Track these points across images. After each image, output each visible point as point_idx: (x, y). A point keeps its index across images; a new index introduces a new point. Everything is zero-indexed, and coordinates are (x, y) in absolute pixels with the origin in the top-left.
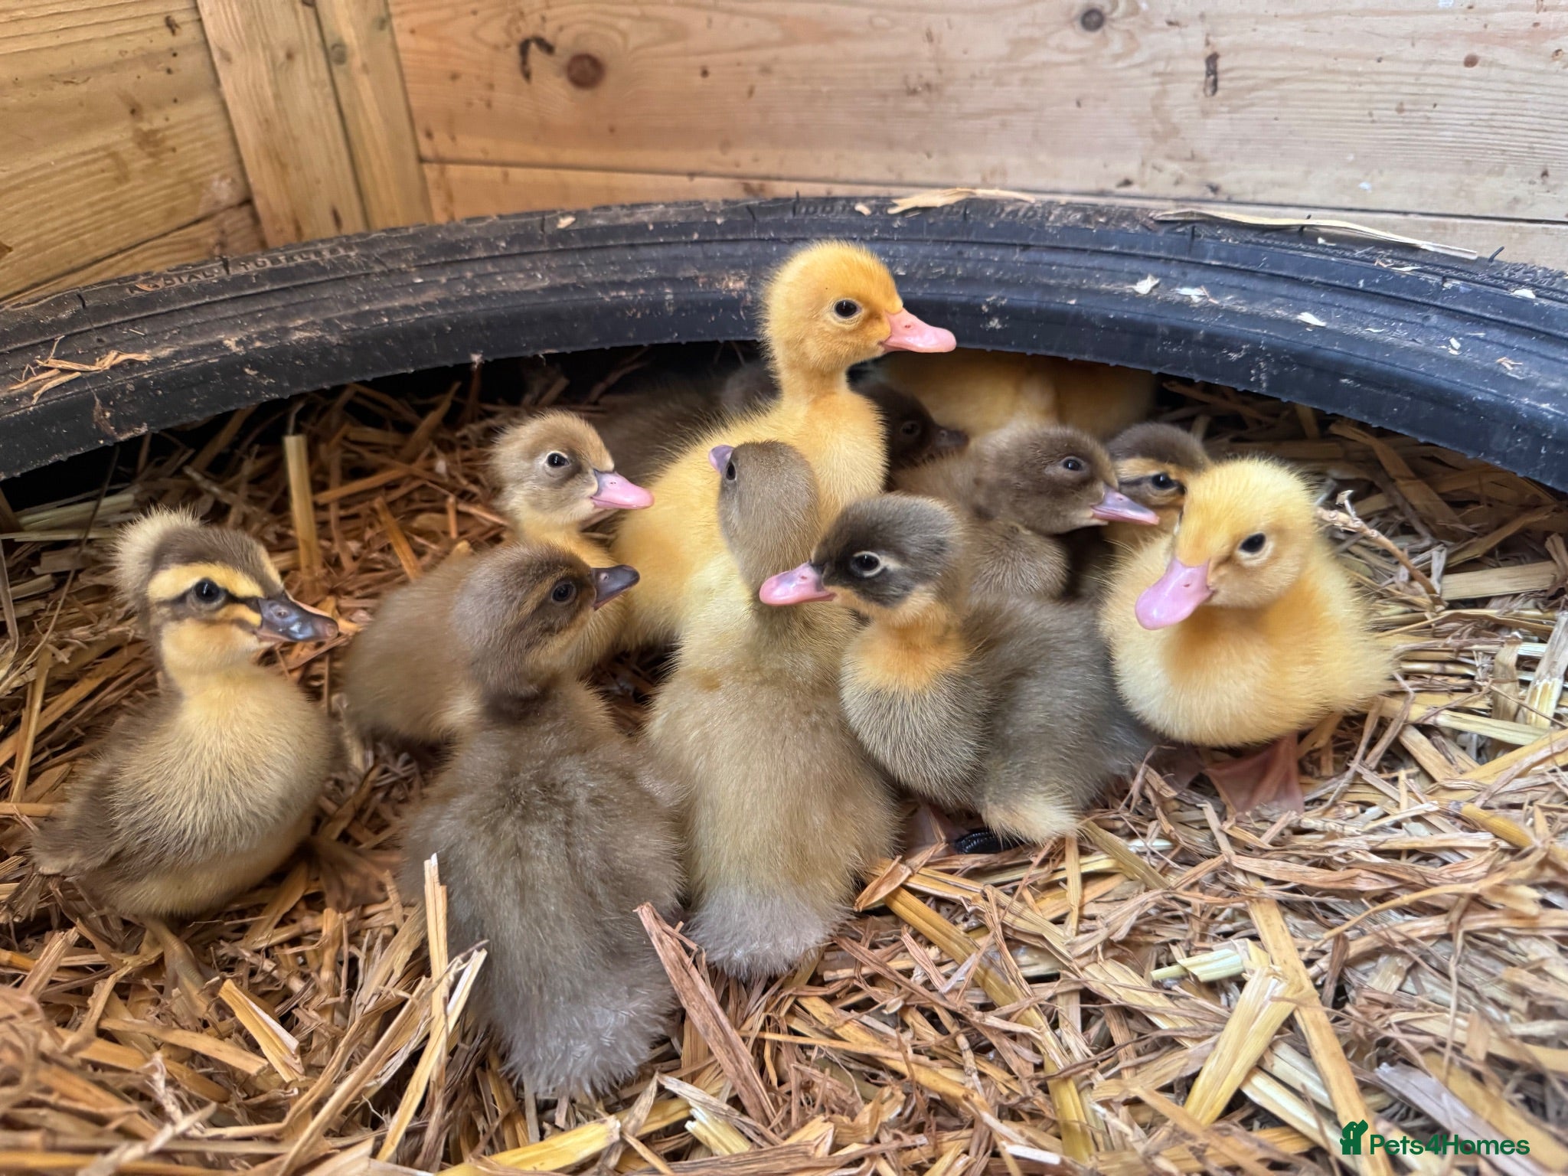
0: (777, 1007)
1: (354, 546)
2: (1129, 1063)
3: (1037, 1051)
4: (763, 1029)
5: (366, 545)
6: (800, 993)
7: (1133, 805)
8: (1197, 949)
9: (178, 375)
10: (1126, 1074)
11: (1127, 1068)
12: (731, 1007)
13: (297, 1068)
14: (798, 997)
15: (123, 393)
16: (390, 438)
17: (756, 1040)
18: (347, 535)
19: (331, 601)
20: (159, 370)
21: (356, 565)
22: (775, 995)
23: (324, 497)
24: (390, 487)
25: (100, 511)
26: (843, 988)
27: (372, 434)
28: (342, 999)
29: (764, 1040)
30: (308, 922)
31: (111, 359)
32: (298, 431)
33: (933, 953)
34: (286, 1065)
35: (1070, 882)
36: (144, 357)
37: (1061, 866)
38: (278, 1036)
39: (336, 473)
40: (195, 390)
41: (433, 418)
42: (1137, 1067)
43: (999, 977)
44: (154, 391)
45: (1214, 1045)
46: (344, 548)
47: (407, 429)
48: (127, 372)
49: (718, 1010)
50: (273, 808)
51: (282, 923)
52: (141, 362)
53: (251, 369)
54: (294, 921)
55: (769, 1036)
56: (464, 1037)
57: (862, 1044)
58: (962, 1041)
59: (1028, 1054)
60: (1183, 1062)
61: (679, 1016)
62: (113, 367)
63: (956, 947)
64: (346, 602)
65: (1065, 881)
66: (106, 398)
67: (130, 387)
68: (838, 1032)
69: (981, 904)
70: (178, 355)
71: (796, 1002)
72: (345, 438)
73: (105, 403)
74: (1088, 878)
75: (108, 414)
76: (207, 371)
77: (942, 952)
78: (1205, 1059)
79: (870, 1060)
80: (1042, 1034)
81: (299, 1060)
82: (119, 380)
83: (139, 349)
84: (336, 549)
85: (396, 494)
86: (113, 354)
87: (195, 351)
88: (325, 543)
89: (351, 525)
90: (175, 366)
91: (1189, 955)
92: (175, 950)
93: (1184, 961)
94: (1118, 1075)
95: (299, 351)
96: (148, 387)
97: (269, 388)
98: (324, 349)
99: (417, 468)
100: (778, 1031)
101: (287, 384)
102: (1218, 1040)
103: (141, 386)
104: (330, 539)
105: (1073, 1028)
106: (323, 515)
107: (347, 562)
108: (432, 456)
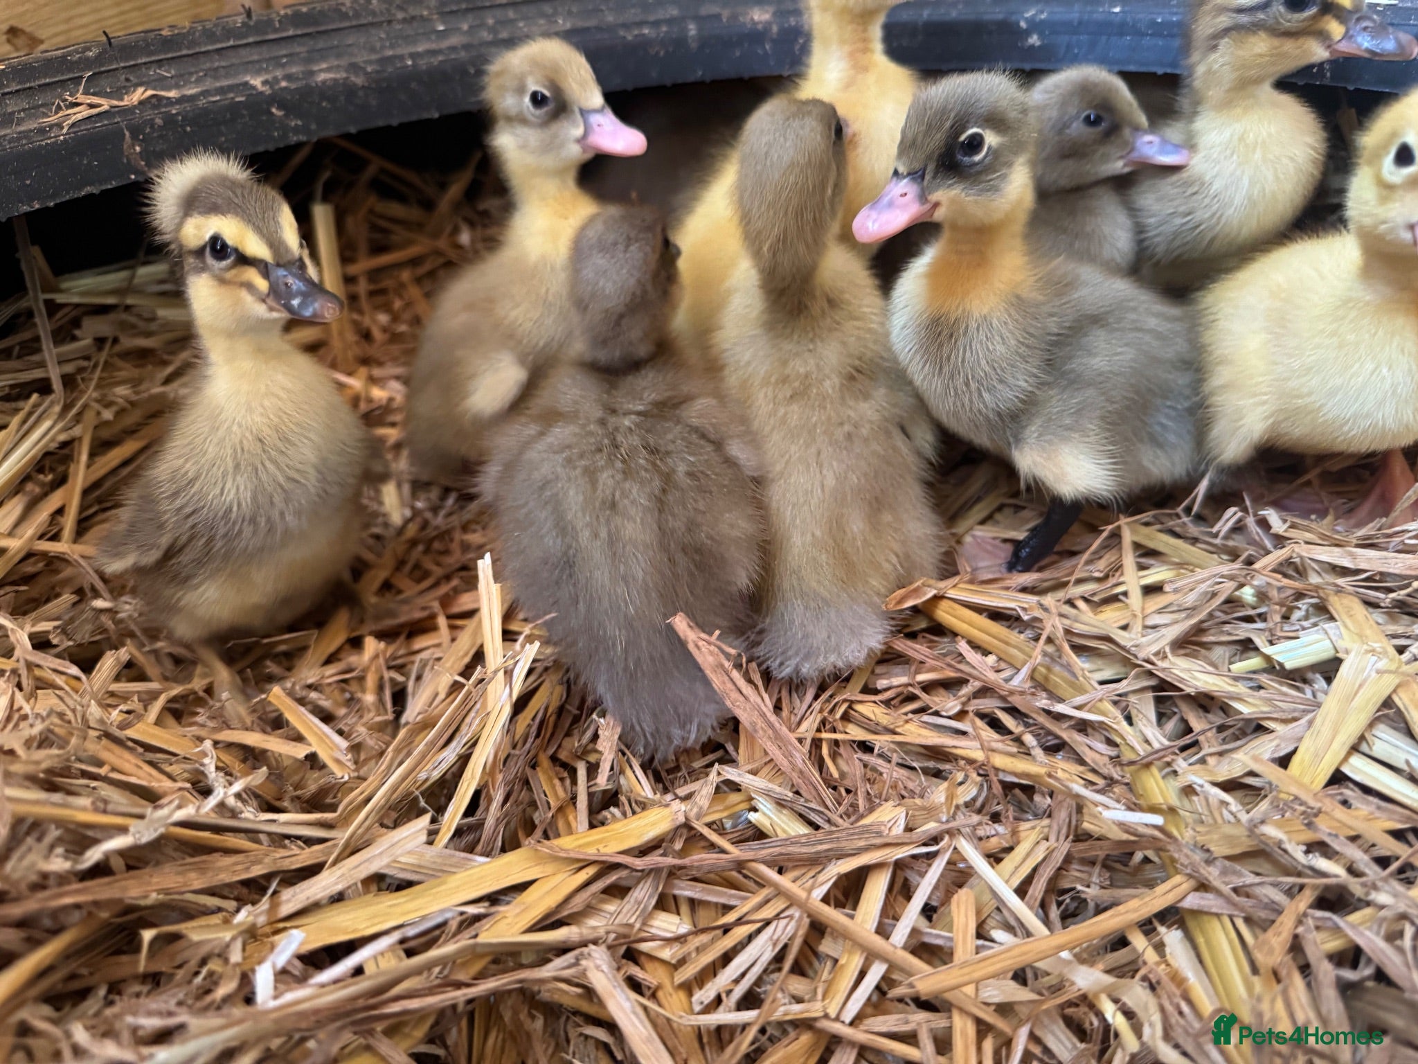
0: (832, 711)
1: (383, 318)
2: (1213, 750)
3: (1110, 742)
4: (819, 730)
5: (395, 318)
6: (853, 698)
7: (1196, 508)
8: (1279, 638)
9: (205, 112)
10: (1212, 761)
11: (1211, 755)
12: (785, 713)
13: (349, 764)
14: (852, 702)
15: (152, 127)
16: (412, 213)
17: (813, 740)
18: (377, 308)
19: (363, 371)
20: (188, 106)
21: (386, 336)
22: (828, 701)
23: (353, 269)
24: (414, 262)
25: (136, 281)
26: (898, 695)
27: (396, 209)
28: (390, 717)
29: (821, 740)
30: (353, 659)
31: (139, 95)
32: (325, 199)
33: (991, 659)
34: (338, 761)
35: (1130, 594)
36: (172, 94)
37: (1121, 579)
38: (328, 737)
39: (363, 247)
40: (223, 128)
41: (455, 190)
42: (1221, 754)
43: (1066, 674)
44: (183, 127)
45: (1310, 723)
46: (374, 321)
47: (428, 205)
48: (155, 107)
49: (773, 718)
50: (311, 481)
51: (329, 661)
52: (169, 98)
53: (278, 108)
54: (339, 660)
55: (824, 735)
56: (514, 747)
57: (926, 737)
58: (1029, 739)
59: (1102, 747)
60: (1274, 743)
61: (731, 726)
62: (141, 103)
63: (1015, 652)
64: (377, 372)
65: (1125, 594)
66: (135, 131)
67: (159, 121)
68: (898, 730)
69: (1038, 613)
70: (205, 93)
71: (850, 707)
72: (371, 211)
73: (134, 137)
74: (1151, 590)
75: (138, 149)
76: (234, 107)
77: (1000, 659)
78: (1300, 739)
79: (935, 753)
80: (1117, 723)
81: (349, 756)
82: (148, 114)
83: (169, 89)
84: (367, 321)
85: (422, 270)
86: (140, 90)
87: (221, 91)
88: (356, 316)
89: (380, 300)
90: (202, 102)
91: (1271, 643)
92: (223, 675)
93: (1268, 650)
94: (1203, 761)
95: (325, 92)
96: (177, 121)
97: (296, 130)
98: (349, 91)
99: (442, 244)
100: (834, 730)
101: (313, 127)
102: (1314, 718)
103: (170, 120)
104: (361, 312)
105: (1149, 720)
106: (353, 289)
107: (377, 334)
108: (456, 231)
